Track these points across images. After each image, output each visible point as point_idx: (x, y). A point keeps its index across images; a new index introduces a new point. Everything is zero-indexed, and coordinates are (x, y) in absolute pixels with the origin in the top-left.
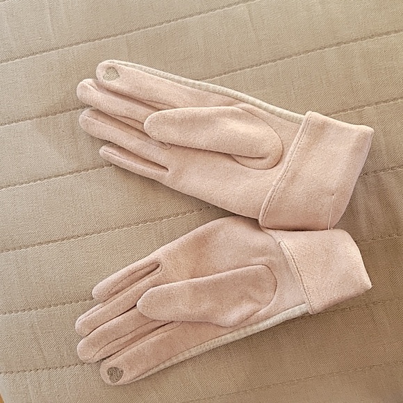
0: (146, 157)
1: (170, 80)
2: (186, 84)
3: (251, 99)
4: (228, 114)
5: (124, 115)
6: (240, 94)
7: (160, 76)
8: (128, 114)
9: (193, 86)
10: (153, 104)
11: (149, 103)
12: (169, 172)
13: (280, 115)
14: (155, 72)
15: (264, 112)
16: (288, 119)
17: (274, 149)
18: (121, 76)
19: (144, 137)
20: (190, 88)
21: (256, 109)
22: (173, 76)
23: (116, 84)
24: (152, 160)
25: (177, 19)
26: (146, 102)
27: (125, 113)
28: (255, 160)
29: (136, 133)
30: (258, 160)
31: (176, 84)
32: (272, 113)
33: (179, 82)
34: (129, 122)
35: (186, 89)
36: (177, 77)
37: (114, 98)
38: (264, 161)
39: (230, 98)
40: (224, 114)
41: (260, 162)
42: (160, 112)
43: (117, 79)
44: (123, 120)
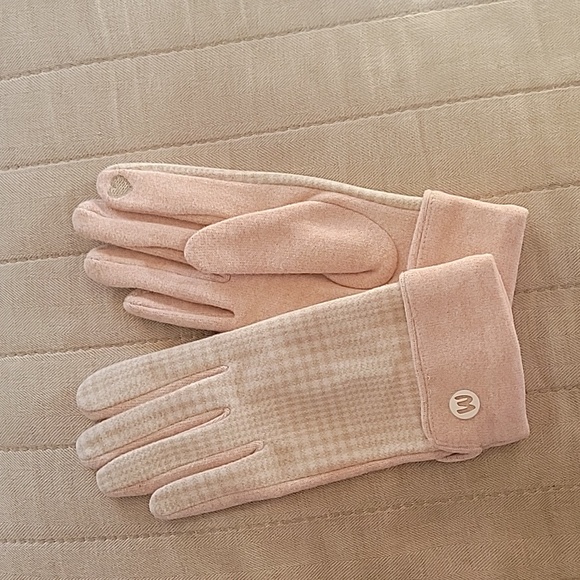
0: (196, 300)
1: (207, 177)
2: (233, 178)
3: (335, 184)
4: (306, 214)
5: (150, 244)
6: (316, 180)
7: (192, 174)
8: (156, 242)
9: (244, 180)
10: (189, 219)
11: (184, 218)
12: (236, 316)
13: (383, 202)
14: (183, 170)
15: (359, 201)
16: (397, 205)
17: (385, 256)
18: (135, 186)
19: (187, 271)
20: (240, 184)
21: (346, 197)
22: (211, 170)
23: (128, 201)
24: (207, 303)
25: (309, 125)
26: (179, 217)
27: (150, 241)
28: (360, 276)
29: (173, 268)
30: (364, 275)
31: (217, 181)
32: (371, 199)
33: (222, 177)
34: (159, 253)
35: (234, 187)
36: (217, 171)
37: (129, 222)
38: (374, 275)
39: (304, 189)
40: (300, 216)
41: (368, 278)
42: (205, 229)
43: (130, 193)
44: (151, 252)
